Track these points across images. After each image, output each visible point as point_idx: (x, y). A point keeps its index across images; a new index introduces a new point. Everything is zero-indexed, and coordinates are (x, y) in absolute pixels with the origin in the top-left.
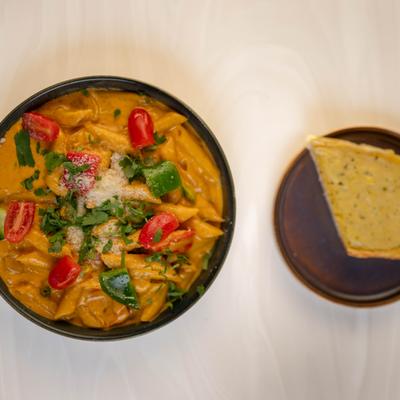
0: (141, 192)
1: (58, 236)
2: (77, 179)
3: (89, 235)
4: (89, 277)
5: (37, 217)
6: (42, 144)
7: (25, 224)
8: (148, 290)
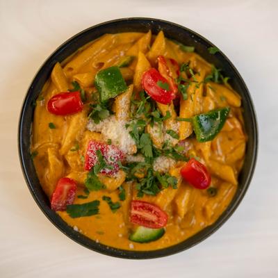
0: (123, 102)
1: (162, 180)
2: (110, 161)
3: (163, 152)
4: (200, 153)
5: (145, 199)
6: (79, 193)
7: (150, 210)
8: (212, 99)
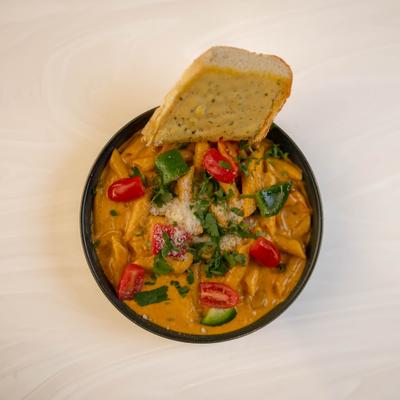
0: (185, 184)
1: (230, 258)
2: (177, 243)
3: (229, 230)
4: (265, 229)
5: (214, 280)
6: (146, 280)
7: (220, 290)
8: (273, 174)
